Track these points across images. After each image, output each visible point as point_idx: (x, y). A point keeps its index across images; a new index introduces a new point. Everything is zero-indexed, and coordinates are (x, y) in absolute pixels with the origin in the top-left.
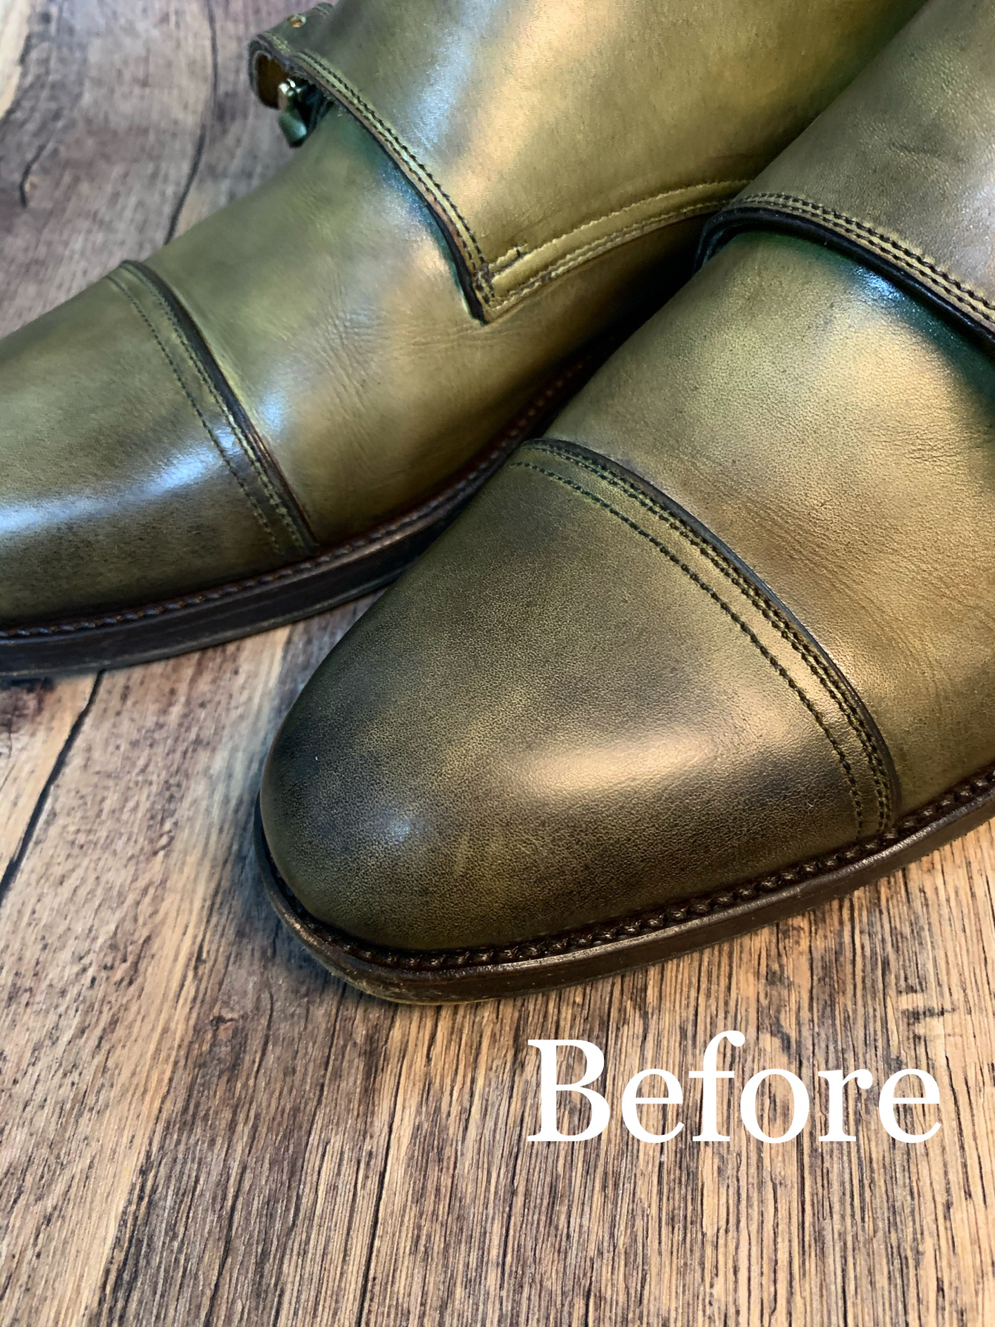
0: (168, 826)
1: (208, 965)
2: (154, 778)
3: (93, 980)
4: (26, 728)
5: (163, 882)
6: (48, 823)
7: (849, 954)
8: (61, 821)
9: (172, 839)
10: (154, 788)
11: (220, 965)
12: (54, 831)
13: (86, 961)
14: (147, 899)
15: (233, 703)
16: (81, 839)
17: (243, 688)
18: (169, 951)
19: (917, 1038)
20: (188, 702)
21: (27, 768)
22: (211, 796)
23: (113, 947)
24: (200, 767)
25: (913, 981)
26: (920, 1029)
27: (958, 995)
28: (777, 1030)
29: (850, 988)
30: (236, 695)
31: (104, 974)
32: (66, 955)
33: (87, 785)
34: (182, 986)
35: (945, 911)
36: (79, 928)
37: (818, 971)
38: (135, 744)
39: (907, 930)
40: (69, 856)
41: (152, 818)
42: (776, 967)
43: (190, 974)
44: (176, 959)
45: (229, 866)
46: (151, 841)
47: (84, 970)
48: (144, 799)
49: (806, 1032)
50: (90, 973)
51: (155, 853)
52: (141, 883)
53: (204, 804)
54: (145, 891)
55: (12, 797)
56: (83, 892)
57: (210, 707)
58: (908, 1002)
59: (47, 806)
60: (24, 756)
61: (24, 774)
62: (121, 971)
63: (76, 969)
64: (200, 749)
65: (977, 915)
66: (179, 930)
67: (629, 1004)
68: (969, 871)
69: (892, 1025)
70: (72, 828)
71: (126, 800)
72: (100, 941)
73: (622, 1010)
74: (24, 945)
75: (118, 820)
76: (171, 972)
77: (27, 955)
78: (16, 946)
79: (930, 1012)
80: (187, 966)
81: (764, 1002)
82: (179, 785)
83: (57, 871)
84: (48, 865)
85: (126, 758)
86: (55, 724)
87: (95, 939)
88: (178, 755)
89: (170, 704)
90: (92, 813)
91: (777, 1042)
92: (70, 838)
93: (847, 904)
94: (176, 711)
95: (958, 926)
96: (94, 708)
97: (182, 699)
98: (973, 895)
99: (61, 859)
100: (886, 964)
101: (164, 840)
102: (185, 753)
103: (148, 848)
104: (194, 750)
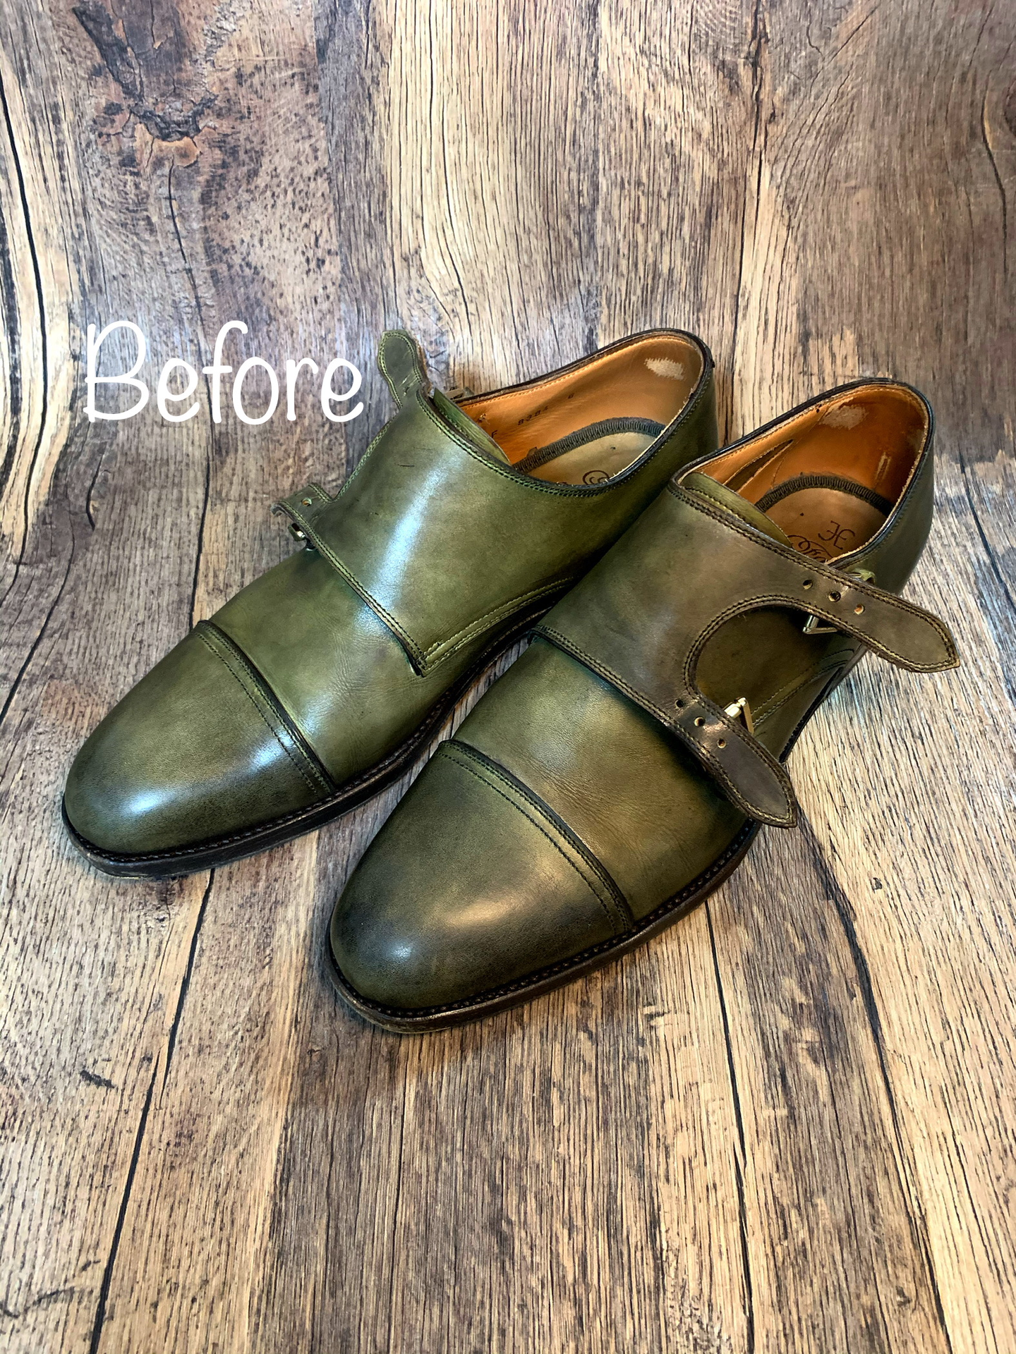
0: (268, 952)
1: (302, 1024)
2: (256, 925)
3: (242, 1038)
4: (177, 901)
5: (271, 982)
6: (200, 956)
7: (620, 989)
8: (207, 953)
9: (271, 959)
10: (256, 931)
11: (308, 1023)
12: (204, 960)
13: (236, 1028)
14: (264, 993)
15: (293, 878)
16: (221, 962)
17: (297, 868)
18: (281, 1018)
19: (651, 1027)
20: (267, 880)
21: (182, 925)
22: (289, 933)
23: (250, 1020)
24: (280, 917)
25: (651, 1000)
26: (653, 1023)
27: (671, 1004)
28: (586, 1030)
29: (620, 1005)
30: (294, 873)
31: (247, 1034)
32: (225, 1026)
33: (218, 932)
34: (290, 1036)
35: (666, 964)
36: (229, 1011)
37: (606, 999)
38: (241, 906)
39: (648, 975)
40: (216, 973)
41: (259, 948)
42: (585, 998)
43: (293, 1030)
44: (284, 1023)
45: (305, 971)
46: (260, 961)
47: (236, 1033)
48: (252, 937)
49: (600, 1029)
50: (240, 1034)
51: (264, 967)
52: (259, 984)
53: (286, 938)
54: (262, 989)
55: (177, 942)
56: (227, 992)
57: (280, 881)
58: (647, 1010)
59: (198, 946)
60: (178, 918)
61: (180, 929)
62: (256, 1031)
63: (231, 1033)
64: (279, 906)
65: (682, 964)
66: (283, 1008)
67: (515, 1024)
68: (679, 942)
69: (640, 1022)
70: (215, 957)
71: (242, 939)
72: (242, 1017)
73: (512, 1027)
74: (201, 1023)
75: (240, 950)
76: (283, 1029)
77: (204, 1028)
78: (196, 1024)
79: (658, 1014)
80: (291, 1026)
81: (580, 1017)
82: (270, 928)
83: (212, 982)
84: (205, 979)
85: (238, 915)
86: (193, 897)
87: (239, 1016)
88: (267, 911)
89: (258, 881)
90: (224, 948)
91: (586, 1035)
92: (214, 962)
93: (619, 963)
94: (262, 884)
95: (672, 970)
96: (213, 886)
97: (264, 877)
98: (680, 954)
99: (212, 975)
100: (638, 992)
101: (267, 960)
102: (271, 909)
103: (259, 965)
104: (276, 908)
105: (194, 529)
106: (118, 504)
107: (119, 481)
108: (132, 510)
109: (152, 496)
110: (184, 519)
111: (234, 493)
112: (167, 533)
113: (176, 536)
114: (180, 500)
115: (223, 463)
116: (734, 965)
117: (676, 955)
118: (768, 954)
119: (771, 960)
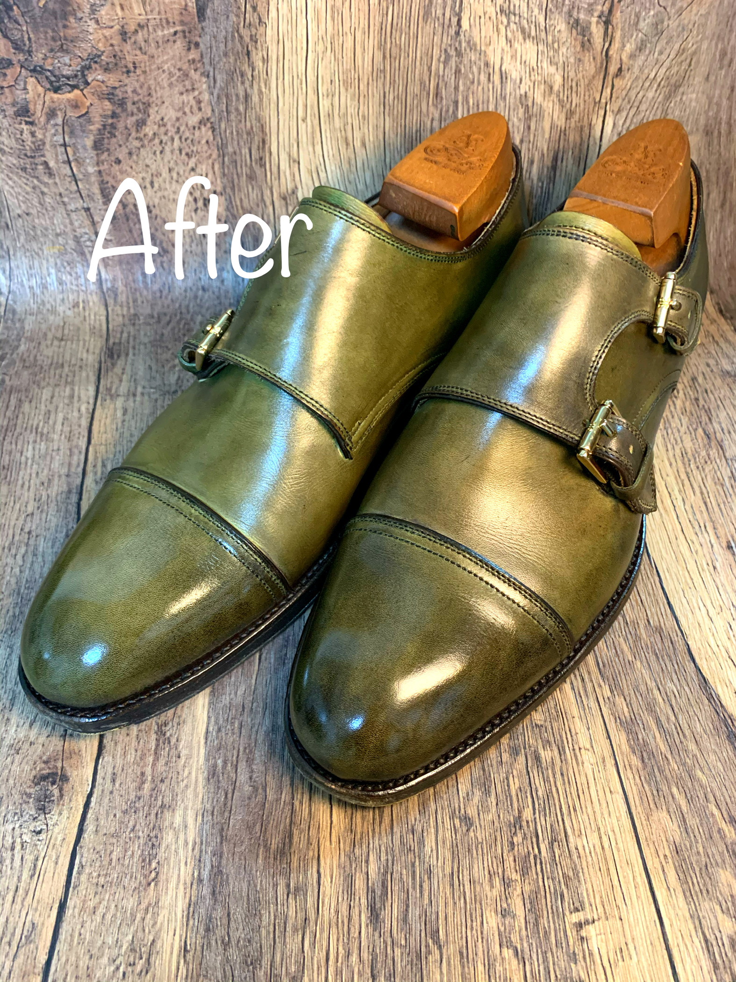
0: (154, 865)
1: (191, 953)
2: (141, 834)
3: (124, 974)
4: (55, 810)
5: (157, 903)
6: (79, 873)
7: (543, 893)
8: (87, 870)
9: (157, 874)
10: (141, 841)
11: (199, 953)
12: (84, 878)
13: (118, 962)
14: (149, 916)
15: (180, 778)
16: (102, 880)
17: (184, 766)
18: (167, 948)
19: (582, 938)
20: (153, 781)
21: (60, 838)
22: (177, 842)
23: (133, 950)
24: (167, 823)
25: (577, 904)
26: (583, 933)
27: (600, 909)
28: (510, 945)
29: (545, 913)
30: (181, 772)
31: (130, 969)
32: (105, 960)
33: (100, 844)
34: (178, 969)
35: (589, 859)
36: (110, 941)
37: (528, 906)
38: (125, 812)
39: (571, 874)
40: (96, 893)
41: (144, 861)
42: (505, 905)
43: (182, 961)
44: (172, 953)
45: (194, 887)
46: (145, 876)
47: (118, 968)
48: (136, 848)
49: (525, 945)
50: (121, 970)
51: (149, 884)
52: (143, 906)
53: (173, 848)
54: (147, 910)
55: (54, 858)
56: (109, 917)
57: (167, 782)
58: (575, 918)
59: (77, 861)
60: (56, 830)
61: (58, 842)
62: (140, 964)
63: (112, 968)
64: (165, 811)
65: (606, 859)
66: (171, 933)
67: (430, 941)
68: (600, 834)
69: (569, 933)
70: (95, 874)
71: (126, 851)
72: (124, 948)
73: (427, 946)
74: (78, 958)
75: (123, 865)
76: (170, 961)
77: (81, 964)
78: (73, 959)
79: (587, 922)
80: (179, 956)
81: (502, 929)
82: (156, 837)
83: (91, 904)
84: (84, 901)
85: (122, 822)
86: (73, 804)
87: (121, 946)
88: (153, 816)
89: (143, 783)
90: (105, 863)
91: (511, 951)
92: (95, 881)
94: (147, 786)
95: (597, 868)
96: (96, 790)
97: (150, 778)
98: (603, 848)
99: (92, 896)
100: (562, 896)
101: (153, 875)
102: (157, 814)
103: (144, 882)
104: (162, 812)
105: (85, 423)
106: (13, 402)
107: (16, 382)
108: (26, 407)
109: (46, 394)
110: (76, 414)
111: (123, 389)
112: (58, 427)
113: (67, 429)
114: (72, 397)
115: (113, 365)
116: (662, 857)
117: (599, 850)
118: (697, 842)
119: (701, 850)
